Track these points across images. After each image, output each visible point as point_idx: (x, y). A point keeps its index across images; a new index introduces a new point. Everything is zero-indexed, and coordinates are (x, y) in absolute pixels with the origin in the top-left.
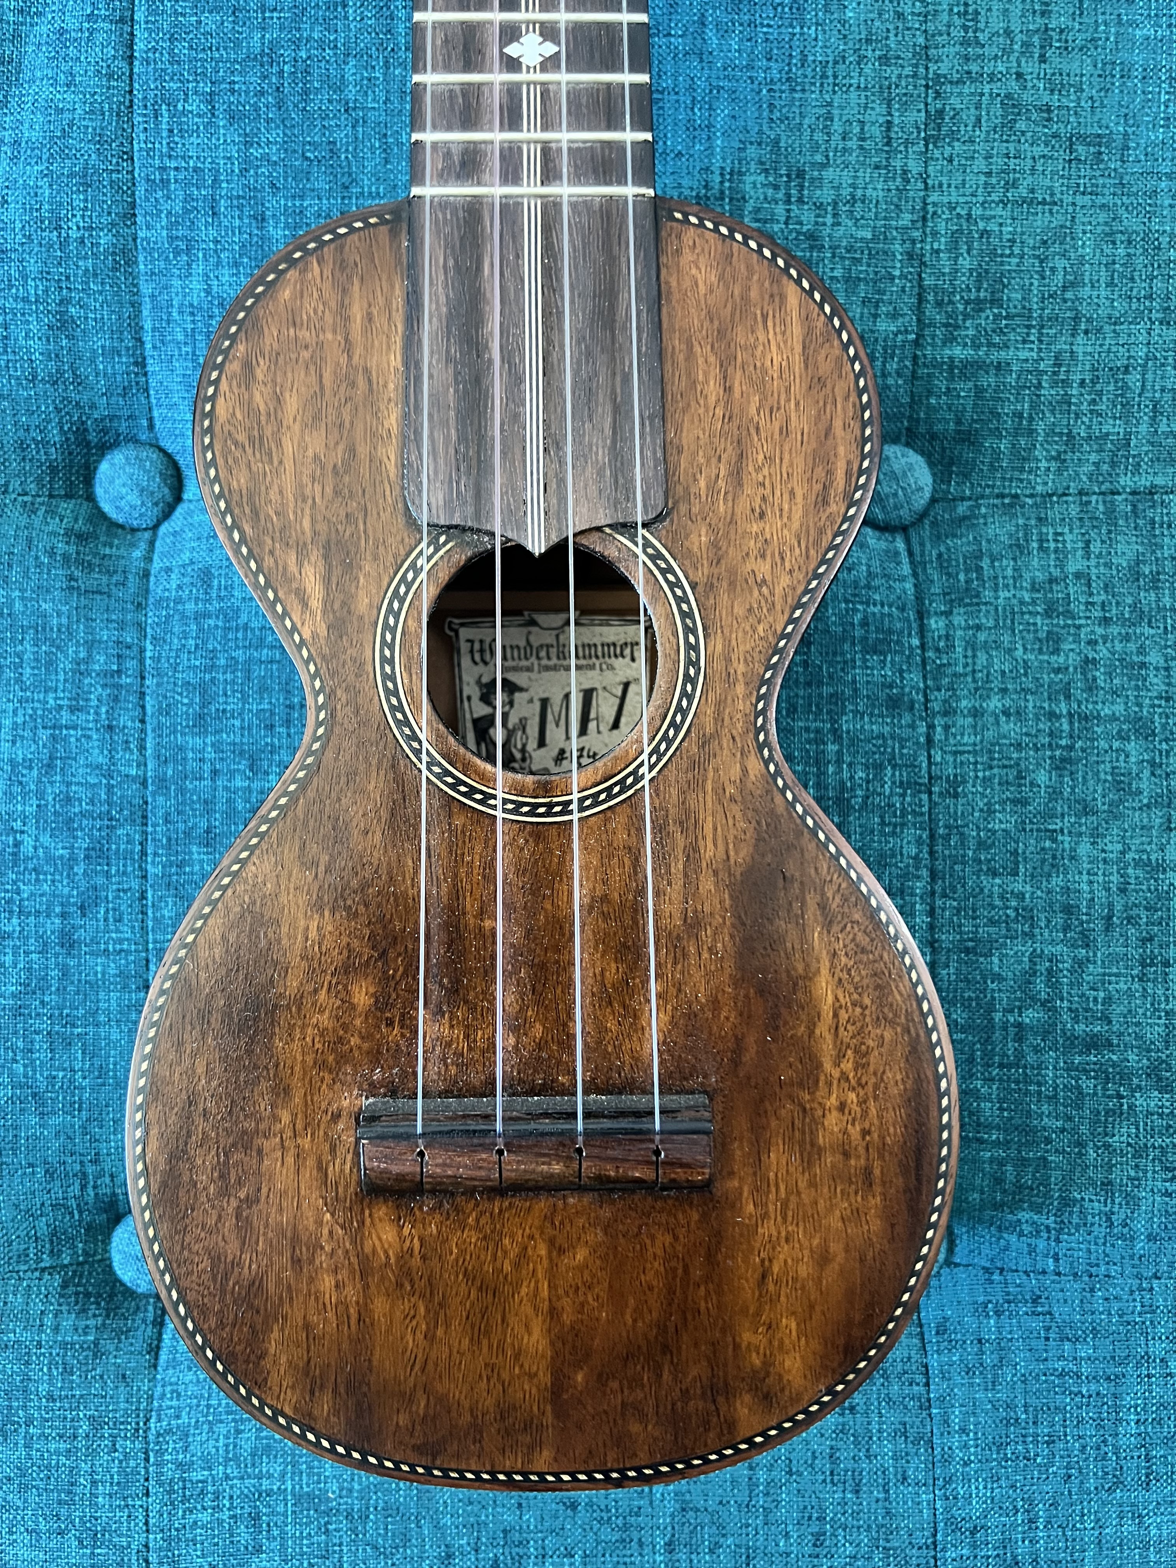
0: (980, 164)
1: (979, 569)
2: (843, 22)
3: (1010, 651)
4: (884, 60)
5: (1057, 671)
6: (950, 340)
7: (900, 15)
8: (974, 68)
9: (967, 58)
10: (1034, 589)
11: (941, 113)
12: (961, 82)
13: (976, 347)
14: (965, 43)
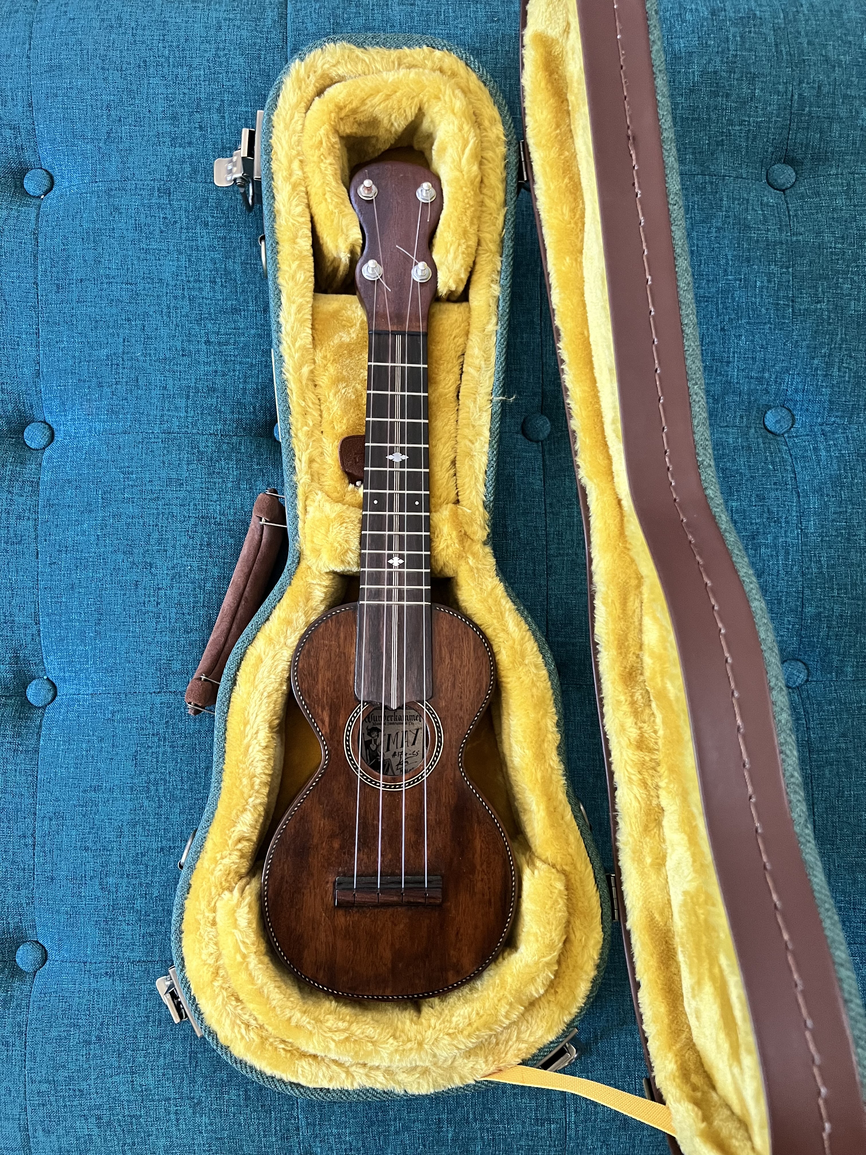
0: (564, 582)
1: (570, 710)
2: (519, 538)
3: (580, 738)
4: (532, 550)
5: (595, 744)
6: (557, 635)
7: (538, 535)
8: (561, 552)
9: (559, 549)
10: (587, 717)
11: (551, 566)
12: (557, 556)
13: (566, 638)
14: (558, 544)
